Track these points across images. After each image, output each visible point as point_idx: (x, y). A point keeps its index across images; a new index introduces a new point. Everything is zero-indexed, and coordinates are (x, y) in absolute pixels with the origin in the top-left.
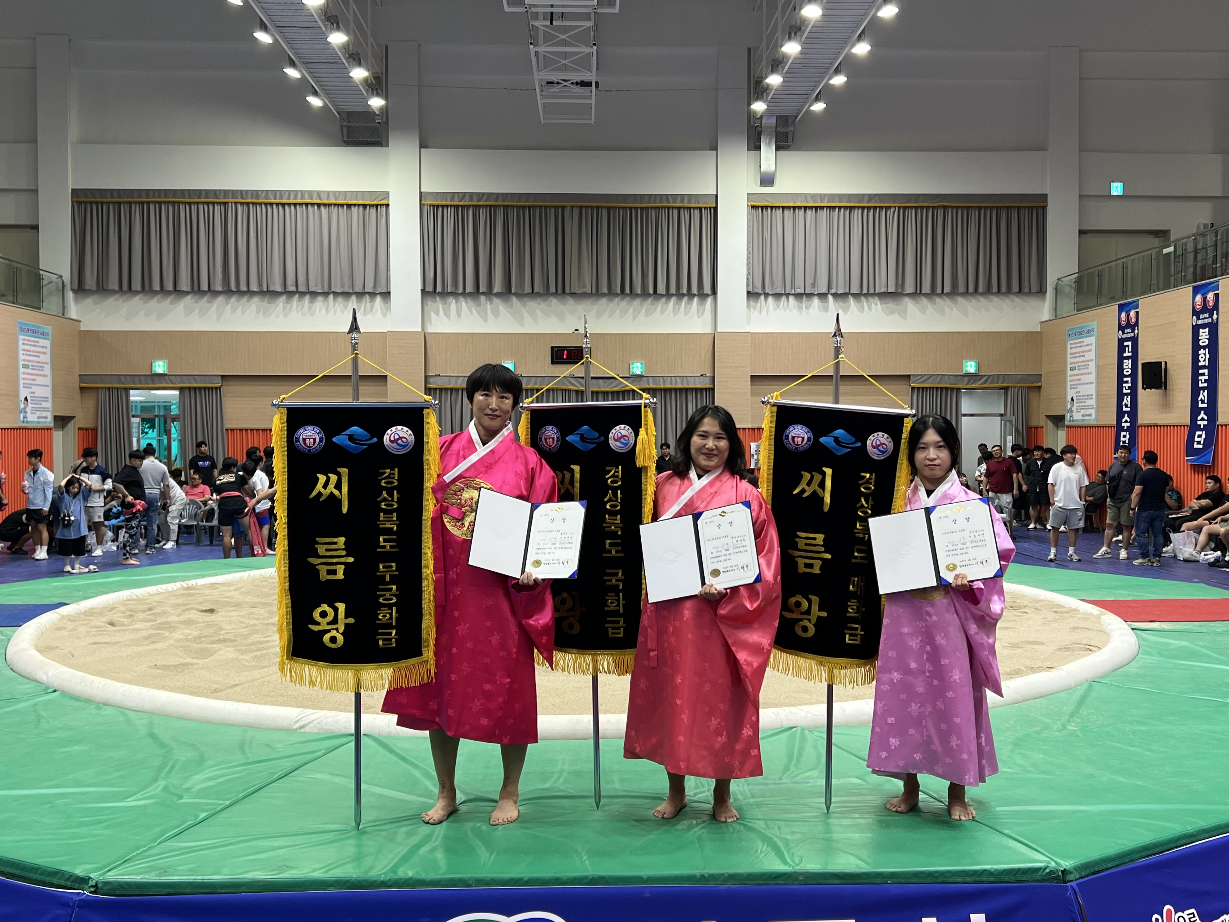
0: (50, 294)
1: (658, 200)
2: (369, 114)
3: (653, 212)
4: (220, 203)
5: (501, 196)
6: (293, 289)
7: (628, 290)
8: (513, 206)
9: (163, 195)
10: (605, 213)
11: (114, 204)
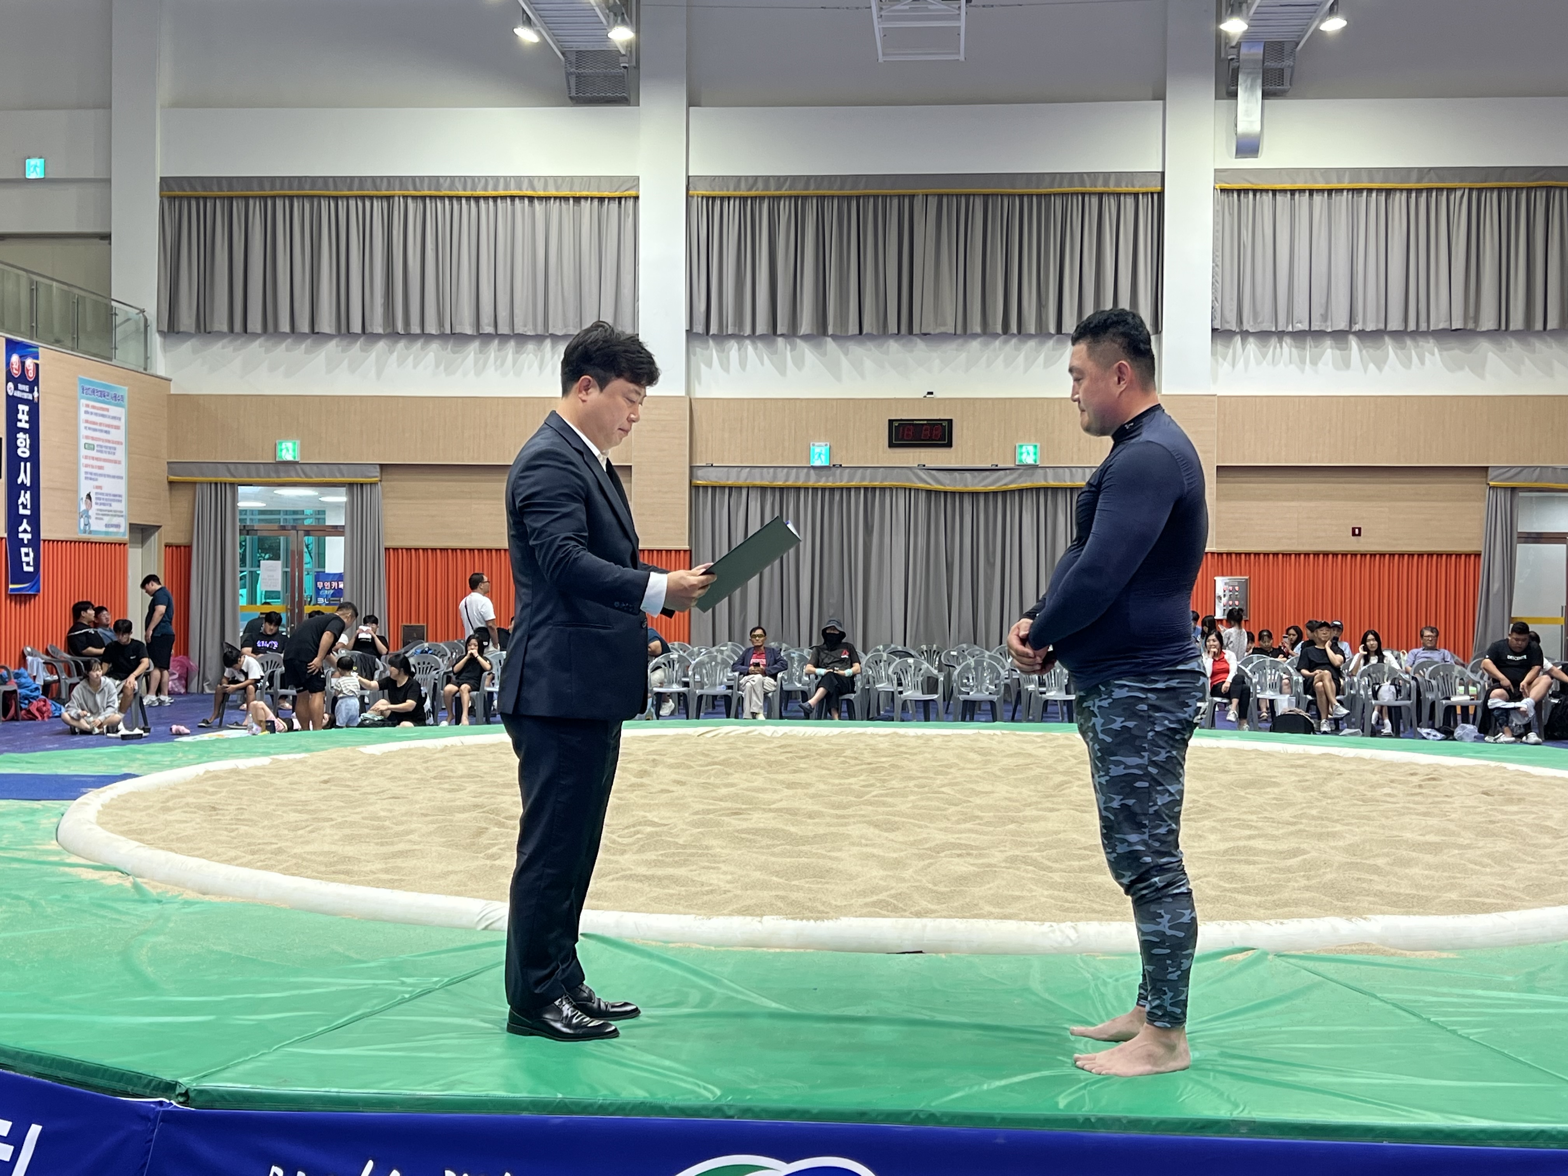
0: (125, 339)
1: (1065, 183)
2: (611, 55)
3: (1058, 201)
4: (382, 197)
5: (812, 181)
6: (489, 329)
7: (1014, 328)
8: (833, 197)
9: (296, 184)
10: (978, 204)
11: (222, 198)
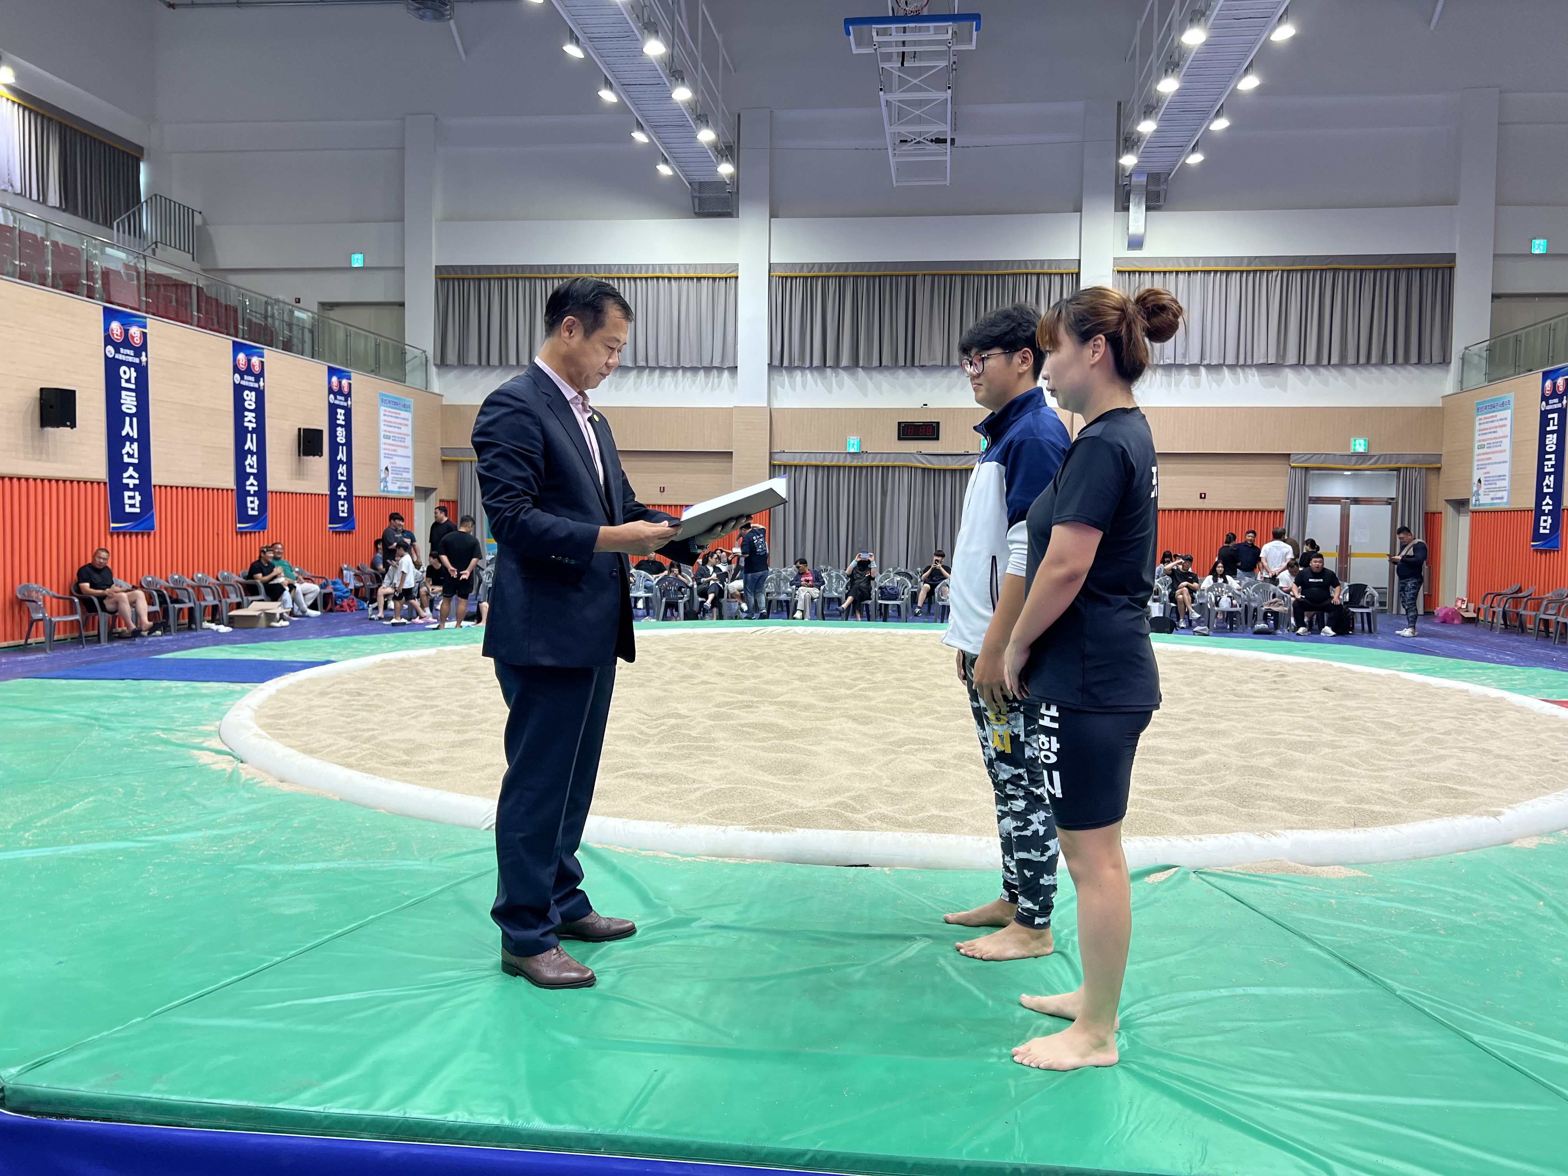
0: (414, 369)
1: (1015, 267)
2: (720, 184)
3: (1011, 280)
5: (851, 266)
8: (863, 276)
9: (520, 271)
10: (958, 280)
11: (474, 279)
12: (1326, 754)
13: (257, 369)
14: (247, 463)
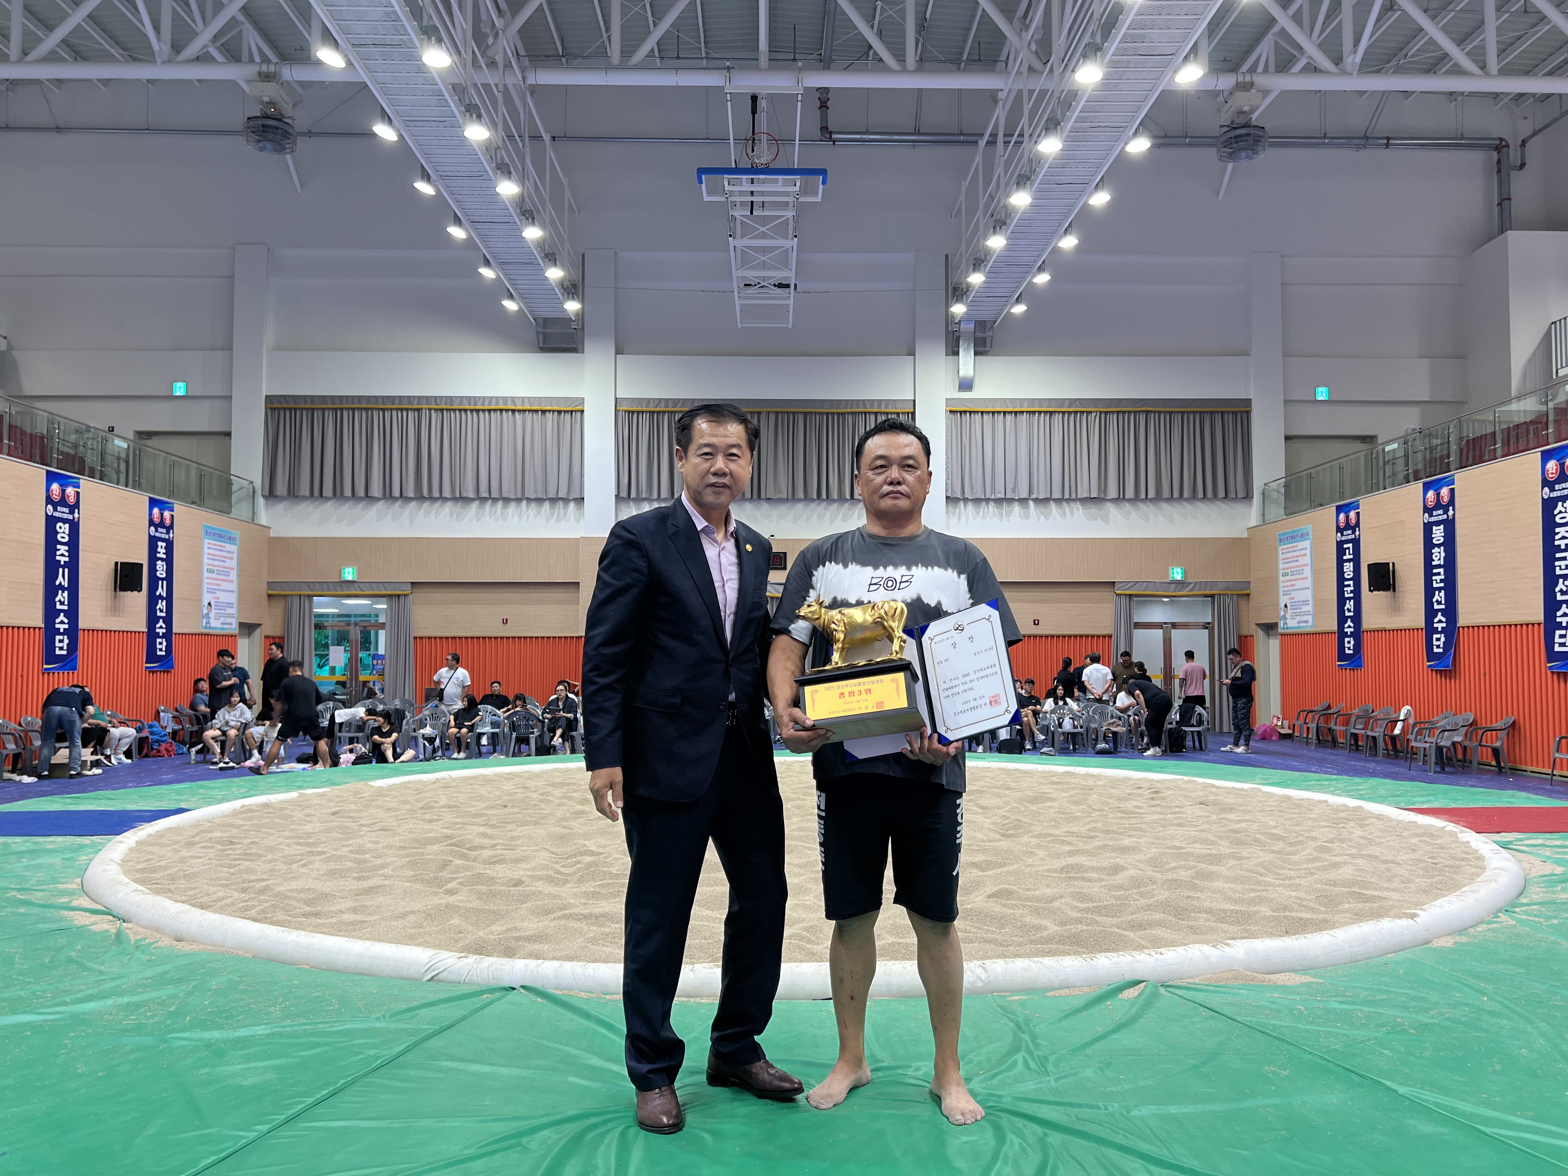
0: (239, 501)
1: (854, 406)
2: (566, 320)
3: (850, 418)
4: (415, 409)
6: (486, 495)
7: (824, 496)
9: (356, 401)
10: (801, 418)
11: (307, 409)
12: (1234, 866)
13: (72, 500)
14: (57, 599)
